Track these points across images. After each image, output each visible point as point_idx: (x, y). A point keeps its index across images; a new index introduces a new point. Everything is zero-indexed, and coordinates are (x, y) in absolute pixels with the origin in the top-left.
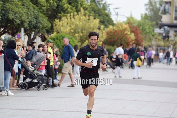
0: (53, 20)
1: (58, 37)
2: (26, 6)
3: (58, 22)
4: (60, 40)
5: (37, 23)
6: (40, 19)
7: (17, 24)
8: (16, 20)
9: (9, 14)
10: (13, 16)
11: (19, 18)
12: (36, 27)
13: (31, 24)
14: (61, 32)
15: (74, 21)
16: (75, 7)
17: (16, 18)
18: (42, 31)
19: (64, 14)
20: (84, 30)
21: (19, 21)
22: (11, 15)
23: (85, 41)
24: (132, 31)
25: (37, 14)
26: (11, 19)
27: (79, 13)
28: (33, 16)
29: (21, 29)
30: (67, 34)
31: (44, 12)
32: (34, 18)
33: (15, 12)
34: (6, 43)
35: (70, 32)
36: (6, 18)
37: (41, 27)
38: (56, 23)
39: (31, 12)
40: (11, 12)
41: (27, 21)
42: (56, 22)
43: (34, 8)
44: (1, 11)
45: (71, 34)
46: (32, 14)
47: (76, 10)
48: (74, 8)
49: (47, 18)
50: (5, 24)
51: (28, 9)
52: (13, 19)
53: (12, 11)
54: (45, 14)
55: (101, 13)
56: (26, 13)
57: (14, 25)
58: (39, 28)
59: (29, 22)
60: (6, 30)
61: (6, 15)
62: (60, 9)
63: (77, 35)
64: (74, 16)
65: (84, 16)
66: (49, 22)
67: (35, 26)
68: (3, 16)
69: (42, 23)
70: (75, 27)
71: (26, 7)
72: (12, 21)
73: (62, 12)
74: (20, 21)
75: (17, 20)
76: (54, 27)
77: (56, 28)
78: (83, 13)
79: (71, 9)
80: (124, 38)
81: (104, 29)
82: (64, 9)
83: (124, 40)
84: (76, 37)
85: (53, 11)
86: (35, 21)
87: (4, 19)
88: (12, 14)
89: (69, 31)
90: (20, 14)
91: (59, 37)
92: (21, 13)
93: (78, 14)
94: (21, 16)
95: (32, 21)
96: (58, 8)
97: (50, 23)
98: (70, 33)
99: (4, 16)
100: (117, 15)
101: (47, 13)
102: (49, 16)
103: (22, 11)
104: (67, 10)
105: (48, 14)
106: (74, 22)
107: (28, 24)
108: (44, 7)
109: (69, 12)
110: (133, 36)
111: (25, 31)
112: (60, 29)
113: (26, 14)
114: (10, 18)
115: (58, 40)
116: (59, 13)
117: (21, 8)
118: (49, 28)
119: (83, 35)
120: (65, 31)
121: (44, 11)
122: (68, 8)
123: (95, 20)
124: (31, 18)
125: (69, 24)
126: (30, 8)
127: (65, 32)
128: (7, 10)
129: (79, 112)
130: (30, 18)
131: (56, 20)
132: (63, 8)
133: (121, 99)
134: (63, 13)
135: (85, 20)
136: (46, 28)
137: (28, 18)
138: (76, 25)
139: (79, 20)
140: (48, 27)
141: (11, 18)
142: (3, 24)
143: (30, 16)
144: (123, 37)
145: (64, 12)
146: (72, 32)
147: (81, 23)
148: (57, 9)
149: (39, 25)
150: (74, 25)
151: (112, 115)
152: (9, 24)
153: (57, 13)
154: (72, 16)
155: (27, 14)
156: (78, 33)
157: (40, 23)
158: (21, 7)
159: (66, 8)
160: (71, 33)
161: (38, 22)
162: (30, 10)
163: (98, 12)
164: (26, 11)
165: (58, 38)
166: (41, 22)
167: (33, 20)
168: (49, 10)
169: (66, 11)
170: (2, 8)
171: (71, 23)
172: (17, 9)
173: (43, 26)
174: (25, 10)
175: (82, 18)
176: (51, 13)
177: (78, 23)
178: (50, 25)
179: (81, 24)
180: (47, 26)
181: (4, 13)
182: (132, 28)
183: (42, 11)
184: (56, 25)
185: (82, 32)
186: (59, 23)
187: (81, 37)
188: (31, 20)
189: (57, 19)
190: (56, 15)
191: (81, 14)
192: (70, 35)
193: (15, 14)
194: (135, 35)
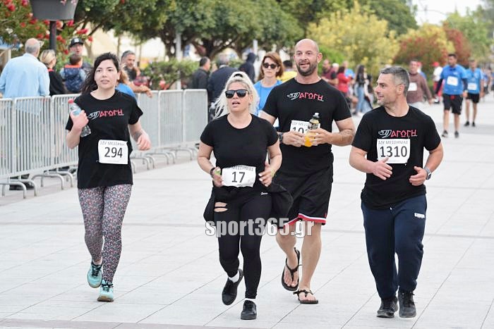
2: (259, 2)
3: (313, 28)
6: (284, 23)
7: (243, 32)
8: (240, 26)
9: (229, 17)
10: (235, 19)
11: (246, 22)
12: (276, 37)
13: (268, 32)
15: (342, 25)
17: (241, 22)
19: (325, 13)
20: (361, 39)
21: (246, 28)
22: (232, 19)
23: (362, 58)
24: (450, 39)
25: (277, 15)
26: (232, 25)
27: (352, 10)
28: (271, 19)
29: (252, 42)
30: (330, 48)
31: (293, 11)
32: (273, 21)
33: (239, 13)
35: (337, 44)
36: (223, 23)
37: (285, 36)
38: (311, 30)
39: (266, 11)
40: (232, 12)
41: (260, 27)
43: (272, 5)
44: (216, 12)
46: (270, 16)
47: (346, 5)
48: (343, 2)
49: (296, 21)
51: (263, 6)
52: (235, 25)
54: (293, 14)
55: (394, 8)
56: (259, 13)
57: (238, 35)
58: (281, 38)
59: (265, 29)
60: (227, 43)
61: (224, 19)
62: (320, 4)
63: (348, 48)
64: (342, 14)
65: (360, 16)
66: (301, 27)
67: (274, 35)
68: (218, 20)
69: (286, 31)
70: (344, 35)
71: (258, 4)
72: (234, 28)
73: (323, 10)
74: (248, 28)
75: (242, 26)
78: (358, 11)
79: (339, 3)
80: (434, 51)
81: (395, 38)
82: (327, 5)
83: (435, 55)
84: (346, 52)
85: (307, 8)
86: (274, 28)
87: (220, 25)
89: (334, 42)
90: (248, 16)
92: (248, 13)
93: (350, 12)
94: (248, 19)
95: (269, 28)
96: (316, 3)
98: (336, 46)
99: (221, 20)
100: (425, 10)
101: (297, 11)
102: (300, 16)
103: (250, 11)
104: (331, 5)
105: (299, 13)
106: (342, 27)
107: (263, 32)
108: (292, 2)
109: (335, 9)
110: (450, 48)
111: (260, 43)
113: (259, 15)
114: (230, 23)
116: (318, 12)
119: (359, 49)
120: (327, 42)
121: (292, 9)
122: (333, 2)
123: (380, 22)
125: (333, 30)
126: (266, 4)
128: (225, 10)
130: (266, 22)
134: (325, 11)
135: (362, 23)
137: (261, 23)
138: (345, 32)
139: (352, 23)
141: (232, 23)
142: (220, 34)
143: (266, 19)
144: (432, 49)
145: (327, 9)
147: (355, 28)
148: (314, 5)
149: (280, 33)
150: (343, 32)
152: (230, 32)
153: (314, 11)
154: (339, 16)
155: (261, 15)
156: (350, 44)
157: (283, 29)
158: (249, 4)
160: (338, 46)
161: (280, 29)
162: (265, 8)
163: (390, 7)
164: (257, 10)
166: (285, 27)
167: (270, 26)
168: (300, 6)
169: (331, 8)
170: (217, 7)
171: (338, 28)
172: (243, 7)
175: (356, 18)
176: (304, 12)
177: (349, 27)
179: (354, 30)
181: (221, 14)
182: (451, 33)
183: (288, 8)
184: (311, 33)
185: (357, 44)
186: (316, 29)
187: (355, 52)
188: (267, 26)
189: (313, 23)
190: (313, 15)
191: (355, 11)
193: (239, 17)
194: (455, 45)
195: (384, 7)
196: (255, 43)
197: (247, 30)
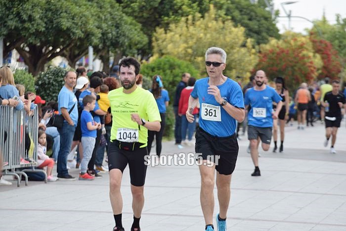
0: (153, 29)
1: (160, 64)
2: (97, 3)
3: (161, 34)
4: (164, 71)
5: (119, 35)
6: (125, 28)
7: (77, 37)
8: (74, 30)
9: (61, 19)
10: (68, 21)
11: (81, 26)
12: (115, 44)
13: (107, 38)
14: (168, 54)
15: (194, 32)
16: (197, 3)
17: (75, 26)
18: (131, 51)
19: (174, 18)
21: (81, 32)
22: (64, 21)
24: (317, 51)
25: (118, 18)
26: (65, 29)
27: (206, 15)
28: (110, 23)
29: (87, 48)
30: (179, 58)
31: (136, 14)
32: (113, 26)
33: (73, 14)
34: (50, 77)
35: (186, 54)
36: (54, 26)
37: (127, 44)
38: (158, 36)
39: (105, 13)
40: (65, 14)
41: (98, 33)
42: (159, 33)
43: (112, 7)
44: (46, 13)
45: (188, 58)
46: (109, 19)
47: (198, 8)
48: (195, 5)
49: (140, 26)
50: (53, 38)
51: (101, 8)
52: (68, 29)
53: (66, 12)
54: (136, 17)
55: (253, 14)
56: (96, 15)
57: (72, 41)
58: (122, 46)
59: (103, 34)
60: (58, 50)
61: (55, 22)
62: (167, 7)
63: (199, 59)
64: (194, 20)
65: (215, 22)
66: (145, 33)
67: (114, 41)
68: (48, 22)
69: (128, 37)
70: (196, 43)
71: (95, 4)
72: (67, 33)
73: (171, 13)
74: (83, 32)
75: (76, 30)
76: (154, 44)
77: (158, 46)
78: (213, 16)
79: (190, 6)
80: (299, 65)
81: (254, 47)
82: (176, 7)
83: (300, 69)
84: (198, 63)
85: (152, 10)
86: (114, 33)
87: (51, 28)
88: (68, 19)
89: (183, 52)
90: (83, 19)
91: (163, 63)
92: (84, 16)
93: (203, 17)
94: (84, 22)
95: (108, 33)
96: (163, 6)
97: (145, 36)
98: (186, 57)
99: (52, 22)
100: (289, 16)
101: (140, 15)
102: (144, 21)
103: (87, 13)
104: (180, 8)
105: (142, 16)
106: (193, 34)
107: (101, 38)
108: (135, 4)
109: (185, 12)
110: (318, 61)
111: (96, 51)
112: (165, 48)
113: (96, 17)
114: (63, 27)
115: (161, 71)
116: (165, 16)
117: (85, 7)
118: (144, 46)
120: (175, 51)
121: (134, 11)
122: (183, 5)
123: (236, 29)
124: (106, 25)
125: (183, 37)
126: (105, 6)
127: (176, 53)
128: (57, 11)
129: (176, 215)
130: (104, 26)
131: (157, 29)
132: (172, 4)
133: (269, 190)
134: (173, 15)
135: (216, 30)
136: (139, 46)
138: (197, 40)
139: (205, 30)
140: (141, 43)
141: (65, 26)
142: (50, 38)
143: (104, 22)
144: (297, 62)
145: (176, 12)
146: (189, 54)
147: (208, 36)
148: (160, 7)
149: (121, 40)
150: (194, 40)
151: (240, 221)
152: (61, 38)
153: (160, 15)
154: (190, 22)
155: (99, 17)
156: (203, 55)
157: (124, 35)
158: (85, 5)
159: (180, 4)
160: (188, 56)
161: (121, 35)
162: (103, 10)
163: (248, 12)
164: (95, 12)
165: (162, 66)
166: (127, 33)
167: (109, 30)
168: (144, 8)
169: (180, 11)
170: (47, 6)
171: (189, 35)
172: (77, 7)
173: (131, 42)
174: (94, 10)
175: (210, 25)
176: (148, 16)
177: (202, 35)
178: (145, 39)
179: (207, 38)
180: (139, 42)
181: (51, 15)
182: (318, 44)
183: (130, 10)
184: (157, 40)
186: (164, 35)
188: (106, 30)
189: (161, 28)
190: (160, 20)
191: (209, 16)
192: (185, 60)
193: (73, 19)
194: (323, 58)
195: (241, 11)
196: (91, 50)
197: (82, 35)
